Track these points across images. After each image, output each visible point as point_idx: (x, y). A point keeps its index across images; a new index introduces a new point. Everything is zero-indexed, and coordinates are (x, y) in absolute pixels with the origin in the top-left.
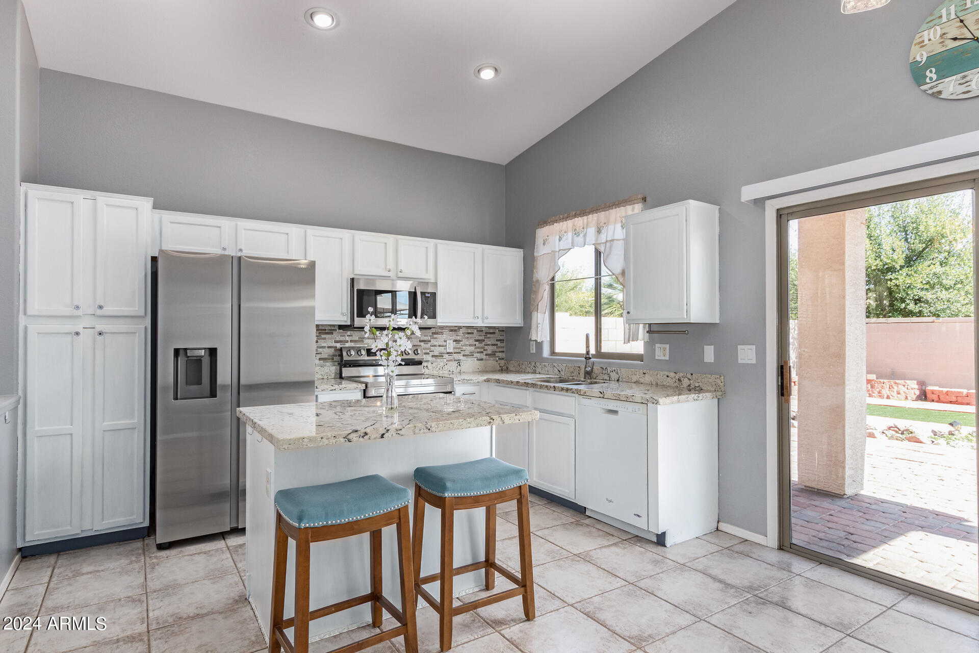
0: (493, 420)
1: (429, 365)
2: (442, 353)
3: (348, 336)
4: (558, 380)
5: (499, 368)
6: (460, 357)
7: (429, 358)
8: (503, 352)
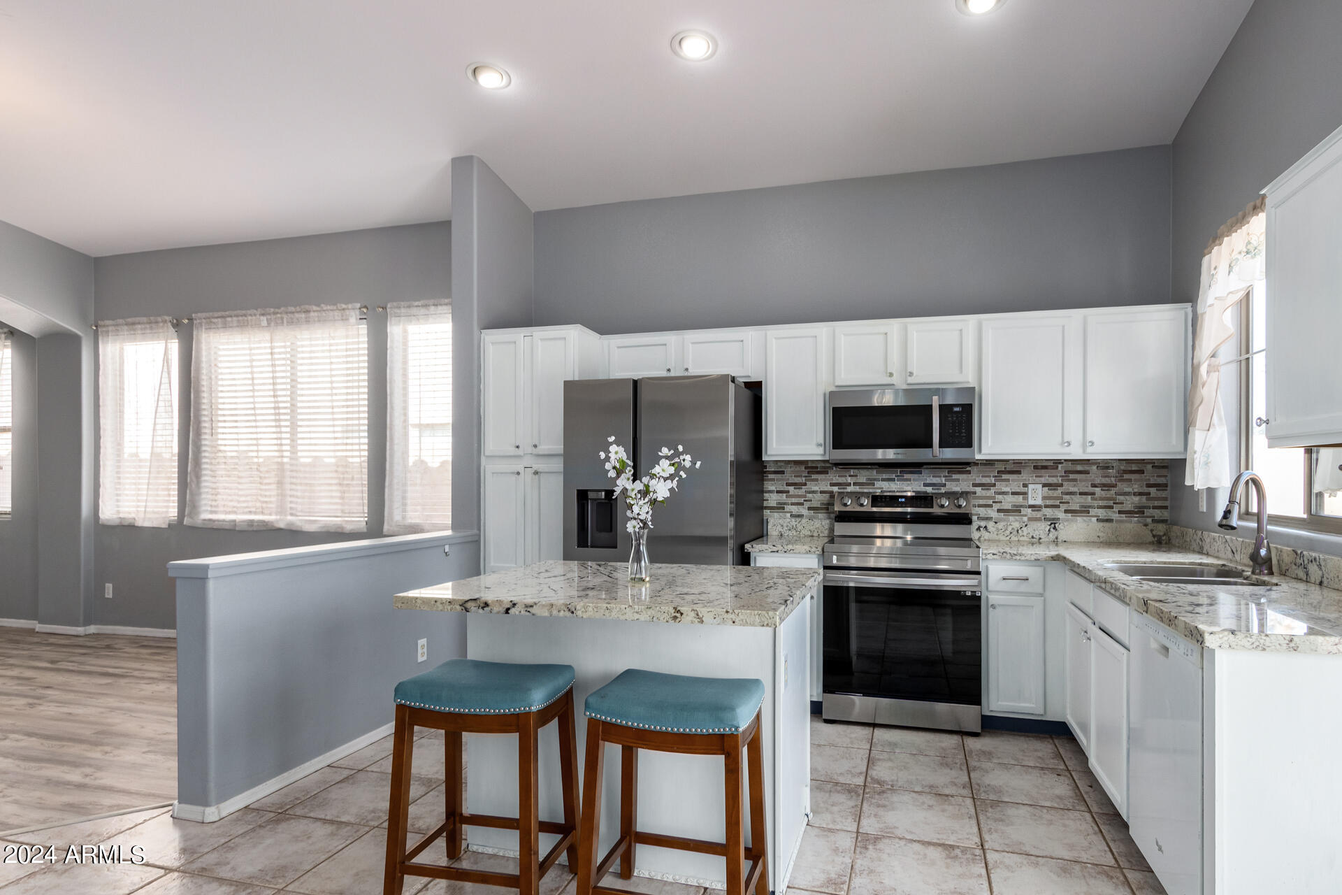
0: (682, 614)
1: (990, 525)
2: (1017, 506)
3: (850, 476)
4: (1214, 570)
5: (1151, 539)
6: (1059, 514)
7: (992, 513)
8: (1166, 508)
